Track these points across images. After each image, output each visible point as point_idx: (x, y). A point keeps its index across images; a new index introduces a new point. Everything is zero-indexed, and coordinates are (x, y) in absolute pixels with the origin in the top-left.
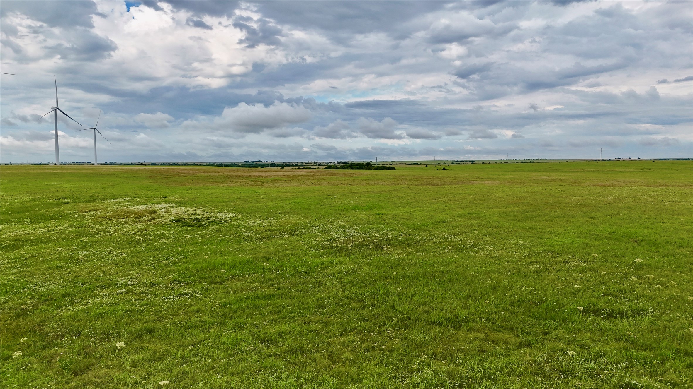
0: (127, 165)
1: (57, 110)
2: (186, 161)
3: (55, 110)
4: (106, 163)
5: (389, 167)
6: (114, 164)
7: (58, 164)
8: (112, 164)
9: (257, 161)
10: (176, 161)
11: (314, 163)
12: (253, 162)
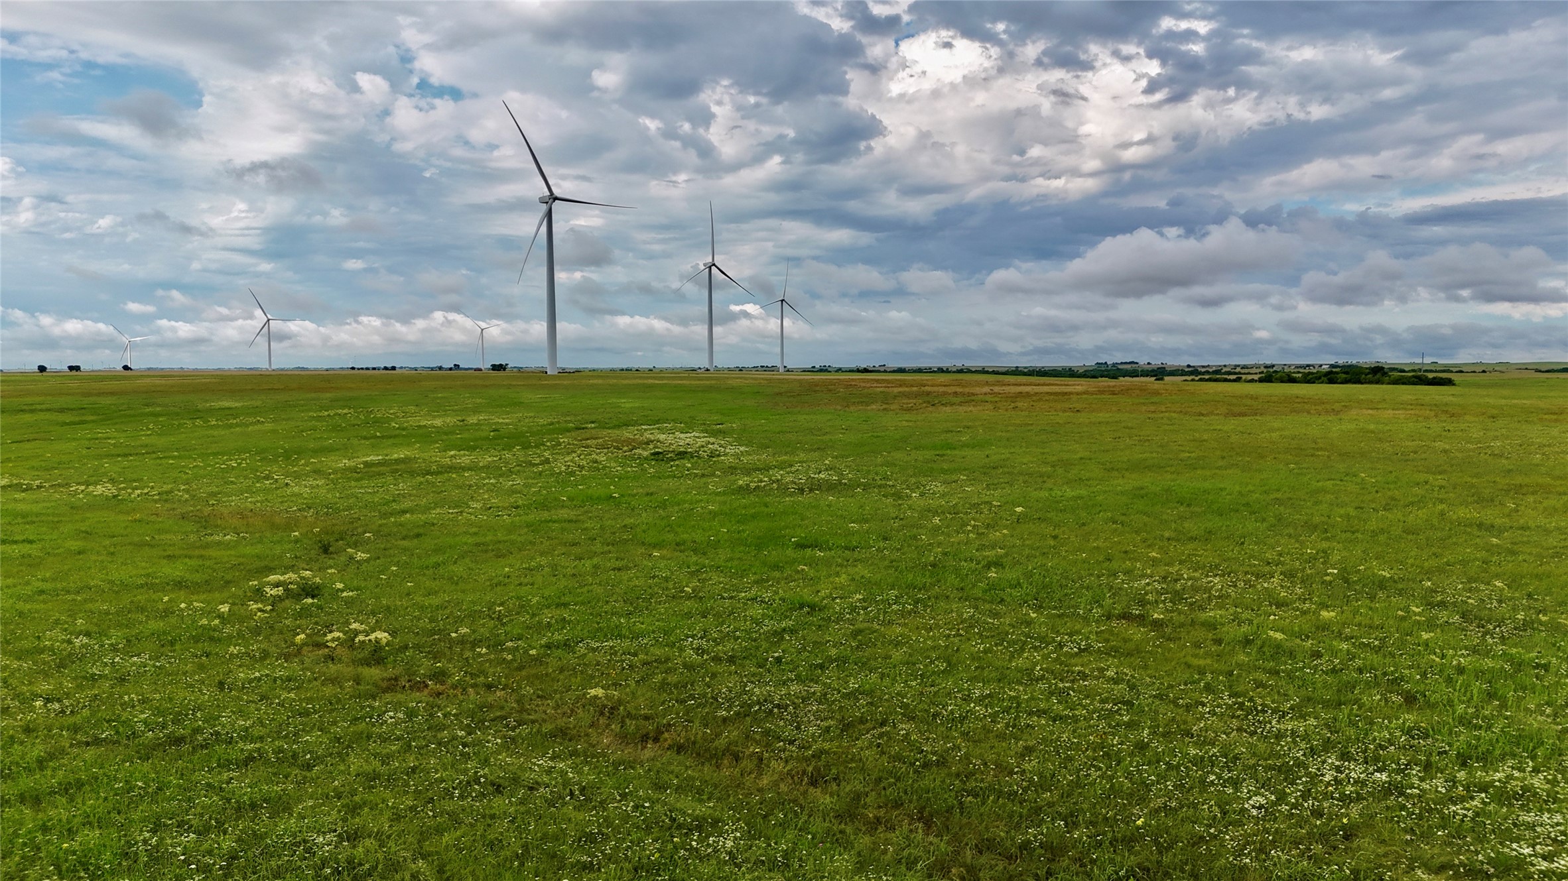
0: (850, 371)
1: (713, 268)
2: (969, 364)
3: (710, 267)
4: (814, 367)
5: (1434, 378)
6: (826, 371)
7: (712, 370)
8: (823, 370)
9: (1126, 363)
10: (945, 363)
11: (1266, 367)
12: (1114, 365)
